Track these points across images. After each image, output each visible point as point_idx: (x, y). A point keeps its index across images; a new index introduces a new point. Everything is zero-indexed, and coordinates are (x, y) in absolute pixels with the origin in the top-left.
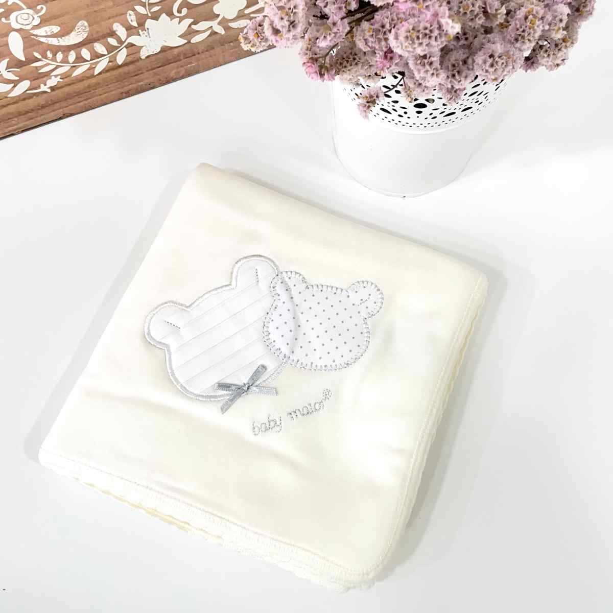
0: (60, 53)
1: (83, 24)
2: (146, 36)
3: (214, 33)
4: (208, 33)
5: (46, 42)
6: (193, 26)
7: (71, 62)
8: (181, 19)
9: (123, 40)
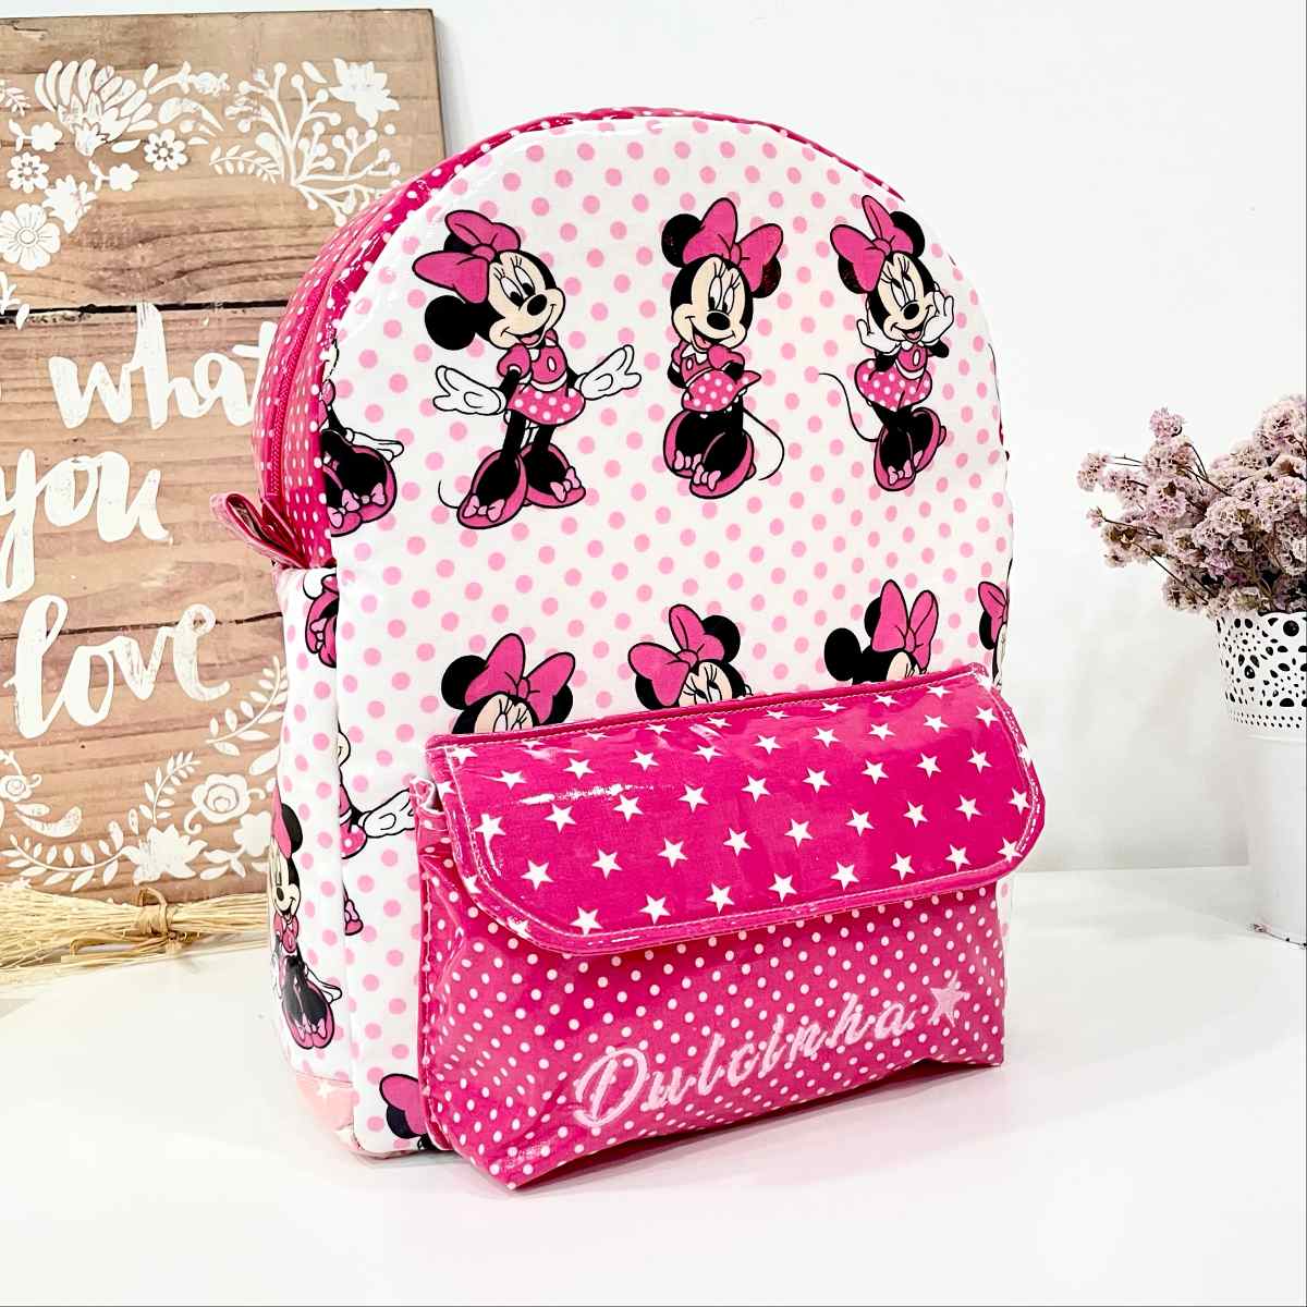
0: (40, 845)
1: (76, 812)
2: (146, 851)
3: (231, 872)
4: (224, 869)
5: (28, 824)
6: (205, 853)
7: (49, 862)
8: (193, 839)
9: (117, 849)
